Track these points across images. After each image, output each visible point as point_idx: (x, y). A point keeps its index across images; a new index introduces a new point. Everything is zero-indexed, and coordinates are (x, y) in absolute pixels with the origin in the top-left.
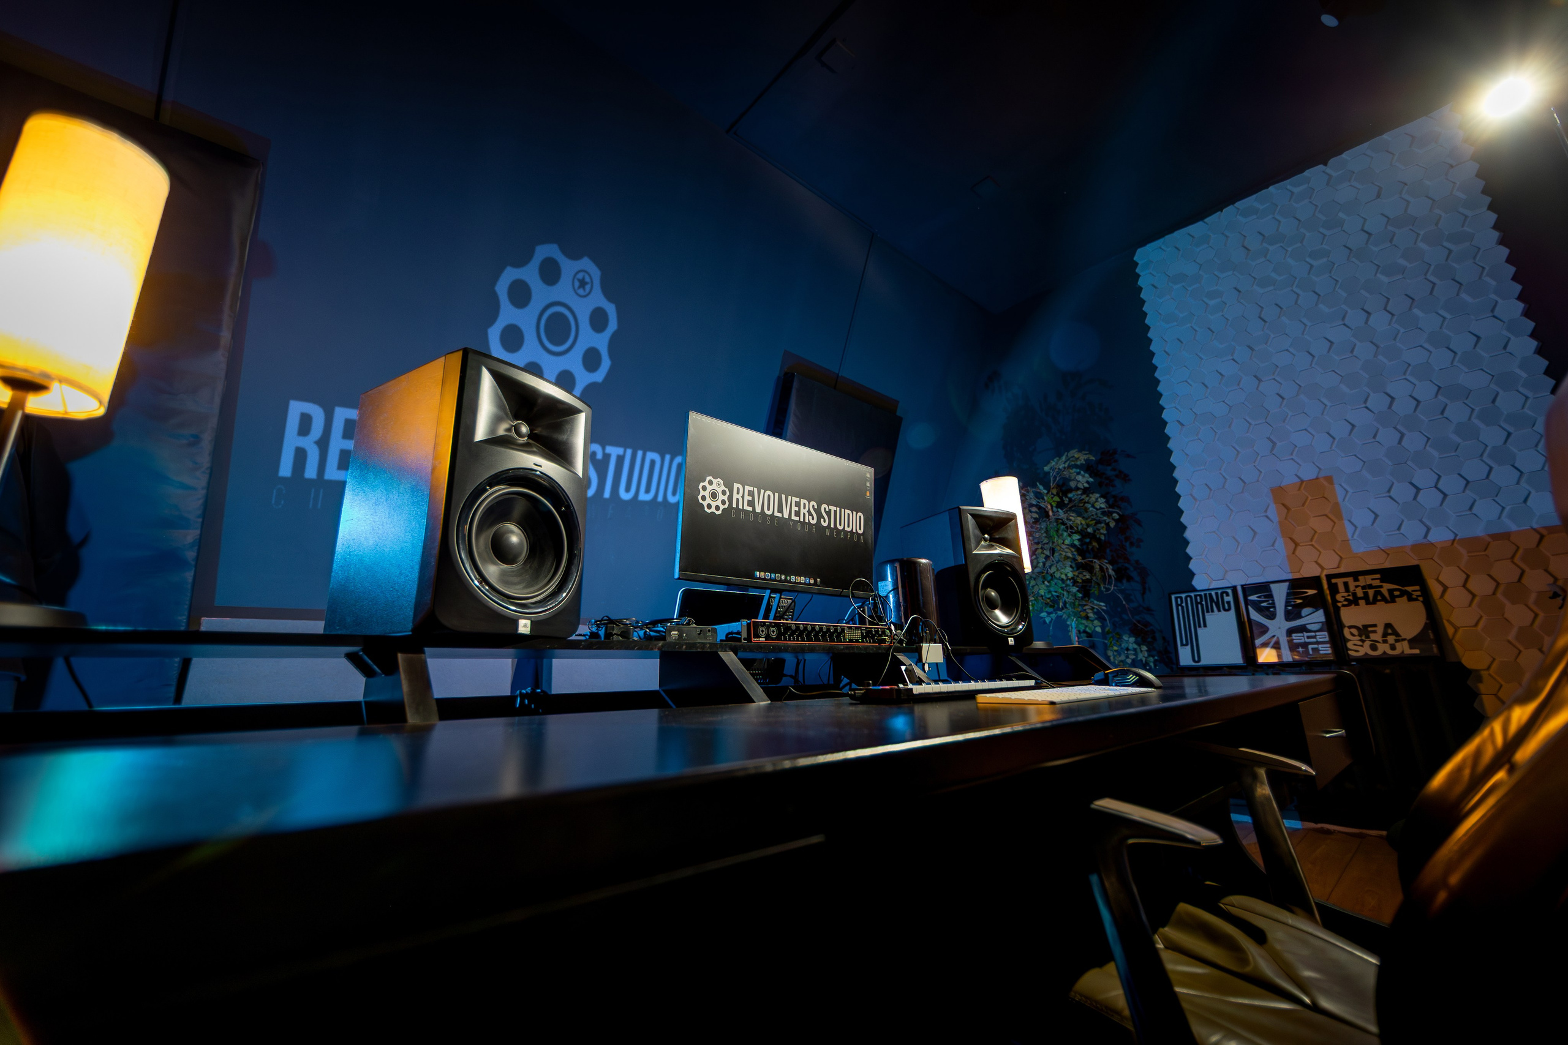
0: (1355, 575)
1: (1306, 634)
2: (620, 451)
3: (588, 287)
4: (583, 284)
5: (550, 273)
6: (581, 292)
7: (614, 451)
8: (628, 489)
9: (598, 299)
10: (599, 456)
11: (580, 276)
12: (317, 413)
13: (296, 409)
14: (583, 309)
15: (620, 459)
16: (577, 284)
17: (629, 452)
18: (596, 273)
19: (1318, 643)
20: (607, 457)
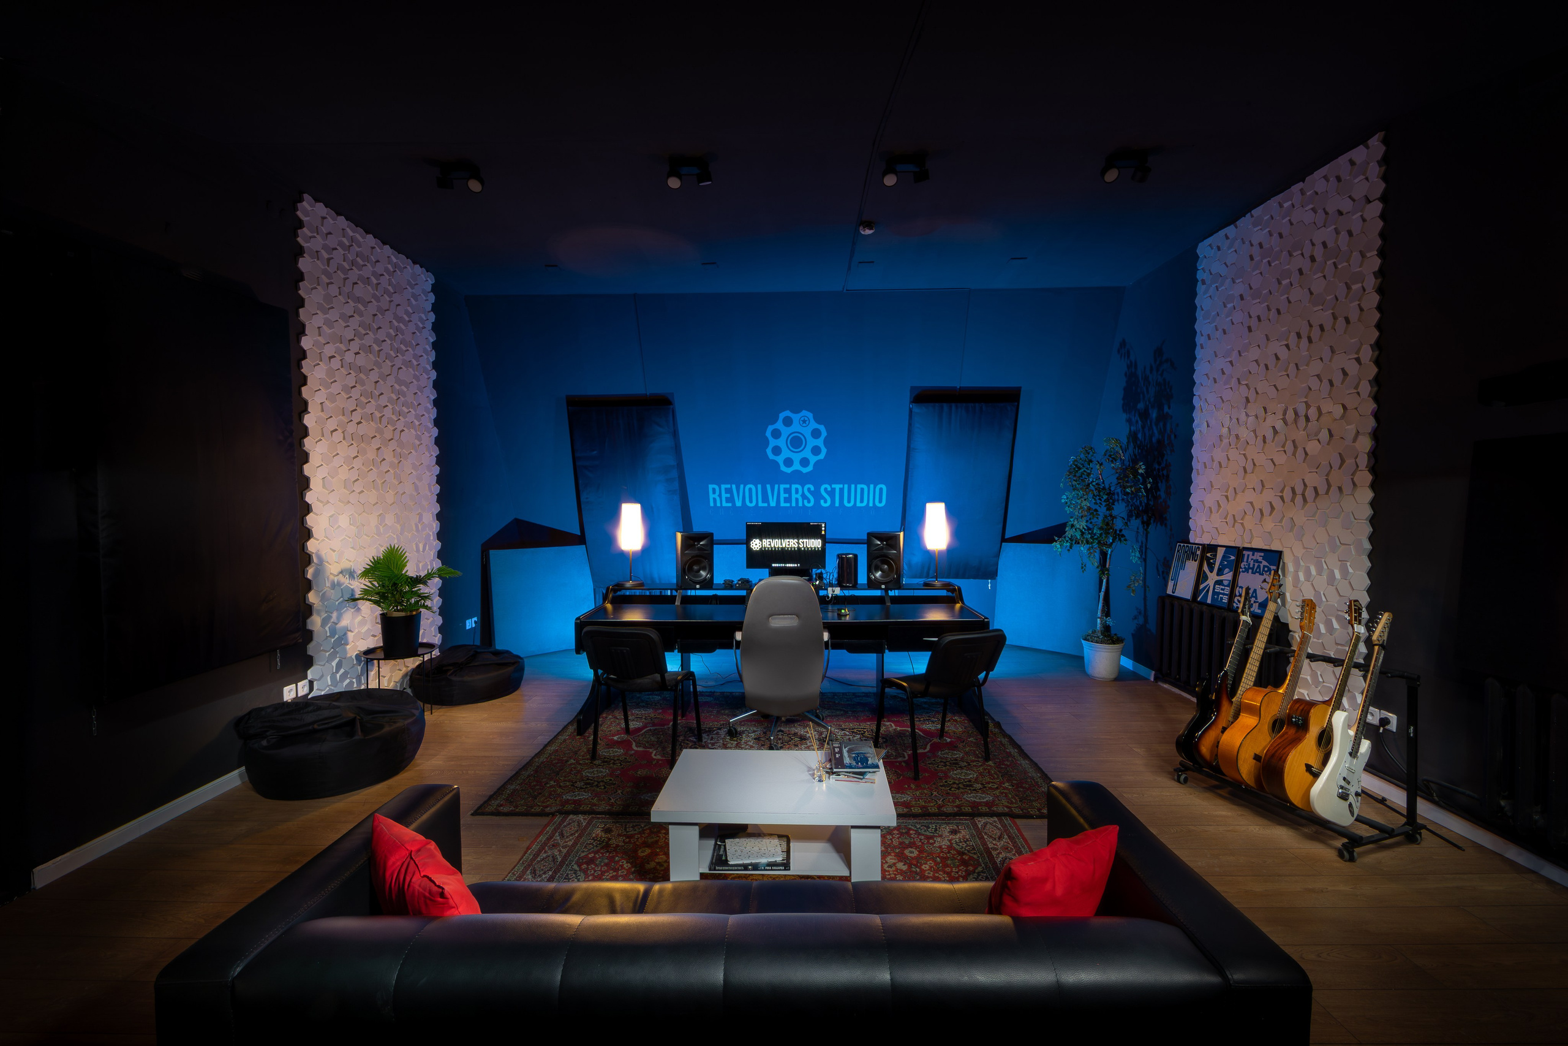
0: (1254, 550)
1: (1221, 587)
2: (841, 486)
3: (807, 422)
4: (804, 421)
5: (788, 422)
6: (804, 425)
7: (837, 487)
8: (849, 501)
9: (814, 425)
10: (829, 489)
11: (802, 419)
12: (716, 487)
13: (711, 487)
14: (807, 432)
15: (842, 490)
16: (801, 422)
17: (846, 486)
18: (810, 415)
19: (1224, 594)
20: (833, 490)
